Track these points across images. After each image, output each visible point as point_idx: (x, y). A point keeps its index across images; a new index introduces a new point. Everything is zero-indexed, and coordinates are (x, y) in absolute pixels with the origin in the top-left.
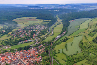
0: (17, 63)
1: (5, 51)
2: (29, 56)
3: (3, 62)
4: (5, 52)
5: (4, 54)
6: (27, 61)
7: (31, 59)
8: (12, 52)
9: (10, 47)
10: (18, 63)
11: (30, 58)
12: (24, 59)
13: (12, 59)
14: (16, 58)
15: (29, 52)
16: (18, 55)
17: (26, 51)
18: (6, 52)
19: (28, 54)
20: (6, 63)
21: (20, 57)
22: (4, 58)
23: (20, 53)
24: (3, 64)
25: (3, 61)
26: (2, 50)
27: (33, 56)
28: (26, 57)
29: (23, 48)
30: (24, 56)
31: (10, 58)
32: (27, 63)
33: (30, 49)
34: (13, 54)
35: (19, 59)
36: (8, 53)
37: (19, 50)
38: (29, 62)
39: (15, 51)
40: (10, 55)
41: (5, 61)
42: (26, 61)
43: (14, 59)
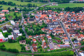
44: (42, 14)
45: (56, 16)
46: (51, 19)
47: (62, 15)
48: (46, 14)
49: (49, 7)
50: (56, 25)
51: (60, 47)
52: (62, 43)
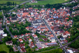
0: (39, 24)
1: (30, 5)
2: (57, 17)
3: (24, 19)
4: (28, 7)
5: (27, 9)
6: (52, 24)
7: (58, 22)
8: (37, 9)
9: (36, 2)
10: (41, 24)
11: (57, 19)
12: (48, 20)
13: (35, 18)
14: (39, 17)
15: (58, 12)
16: (43, 14)
17: (55, 10)
18: (30, 7)
19: (57, 15)
20: (26, 20)
21: (46, 17)
22: (26, 14)
23: (47, 11)
24: (22, 20)
25: (23, 17)
26: (26, 4)
27: (62, 18)
28: (52, 18)
29: (52, 6)
30: (50, 16)
31: (32, 15)
32: (52, 25)
33: (61, 8)
34: (38, 11)
35: (43, 18)
36: (32, 8)
37: (46, 8)
38: (55, 24)
39: (42, 8)
40: (34, 12)
41: (26, 17)
42: (52, 22)
43: (37, 17)
44: (24, 12)
45: (37, 14)
46: (34, 17)
47: (43, 12)
48: (27, 12)
49: (29, 4)
50: (40, 23)
51: (47, 46)
52: (48, 41)
